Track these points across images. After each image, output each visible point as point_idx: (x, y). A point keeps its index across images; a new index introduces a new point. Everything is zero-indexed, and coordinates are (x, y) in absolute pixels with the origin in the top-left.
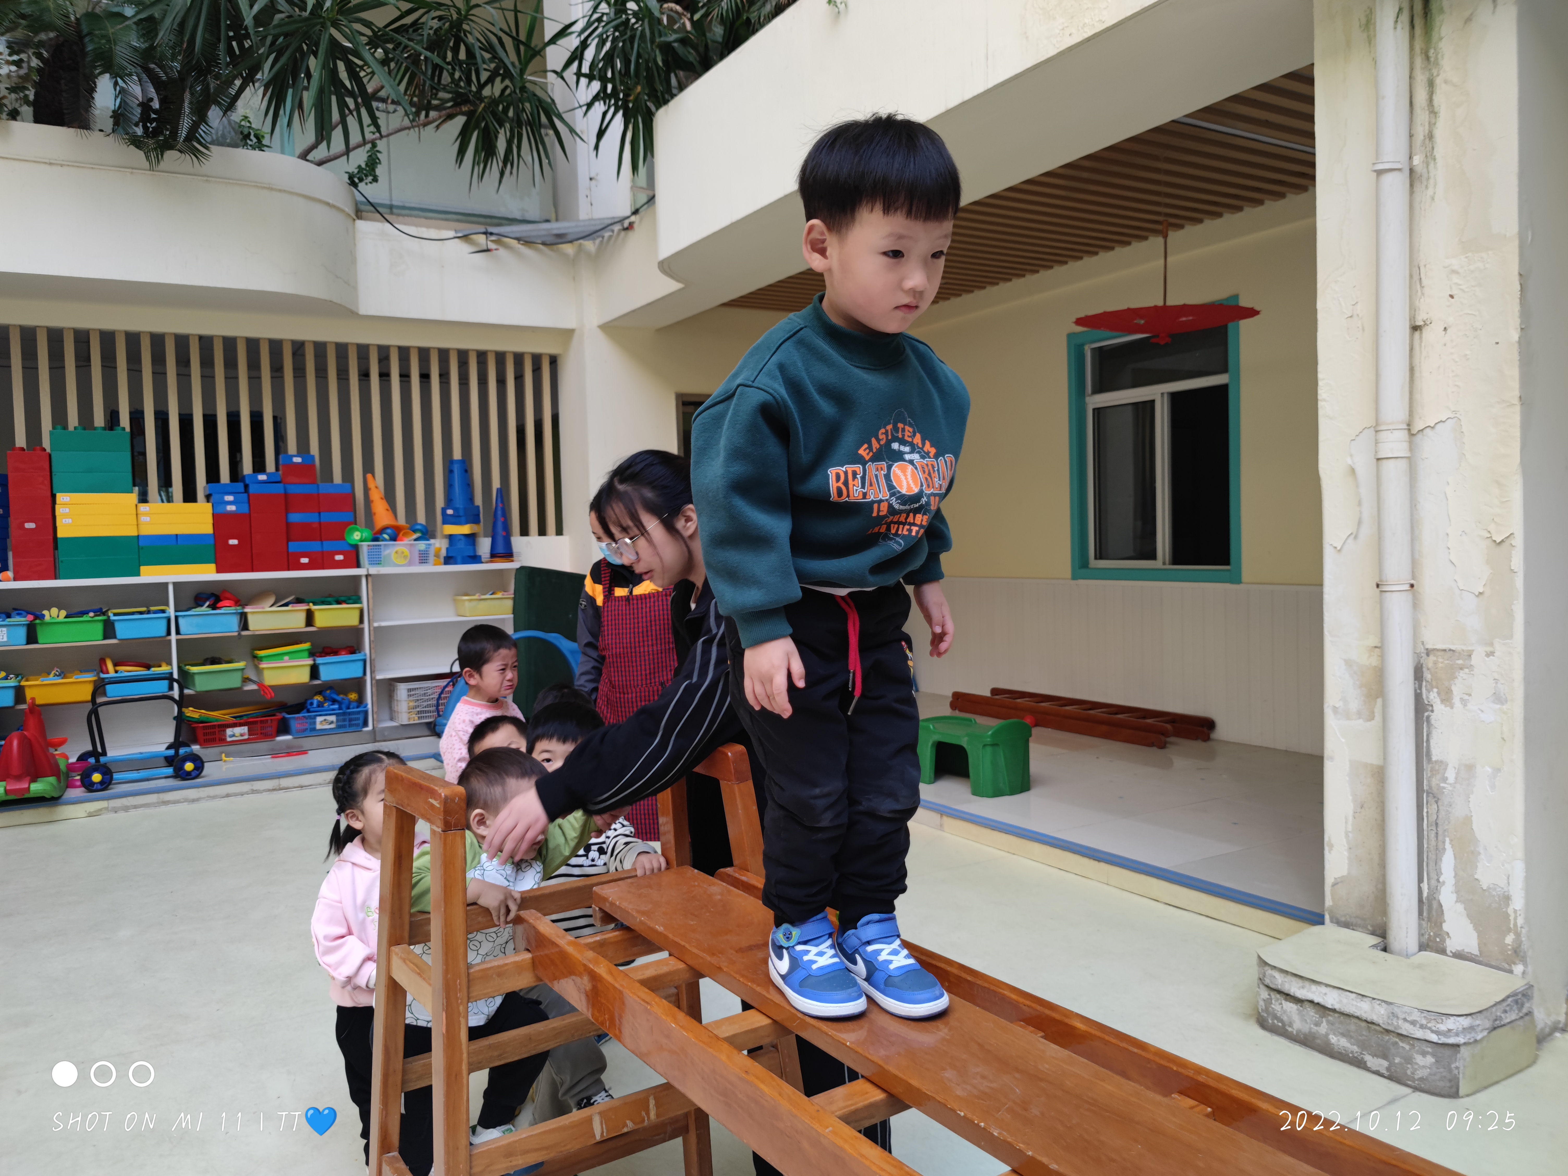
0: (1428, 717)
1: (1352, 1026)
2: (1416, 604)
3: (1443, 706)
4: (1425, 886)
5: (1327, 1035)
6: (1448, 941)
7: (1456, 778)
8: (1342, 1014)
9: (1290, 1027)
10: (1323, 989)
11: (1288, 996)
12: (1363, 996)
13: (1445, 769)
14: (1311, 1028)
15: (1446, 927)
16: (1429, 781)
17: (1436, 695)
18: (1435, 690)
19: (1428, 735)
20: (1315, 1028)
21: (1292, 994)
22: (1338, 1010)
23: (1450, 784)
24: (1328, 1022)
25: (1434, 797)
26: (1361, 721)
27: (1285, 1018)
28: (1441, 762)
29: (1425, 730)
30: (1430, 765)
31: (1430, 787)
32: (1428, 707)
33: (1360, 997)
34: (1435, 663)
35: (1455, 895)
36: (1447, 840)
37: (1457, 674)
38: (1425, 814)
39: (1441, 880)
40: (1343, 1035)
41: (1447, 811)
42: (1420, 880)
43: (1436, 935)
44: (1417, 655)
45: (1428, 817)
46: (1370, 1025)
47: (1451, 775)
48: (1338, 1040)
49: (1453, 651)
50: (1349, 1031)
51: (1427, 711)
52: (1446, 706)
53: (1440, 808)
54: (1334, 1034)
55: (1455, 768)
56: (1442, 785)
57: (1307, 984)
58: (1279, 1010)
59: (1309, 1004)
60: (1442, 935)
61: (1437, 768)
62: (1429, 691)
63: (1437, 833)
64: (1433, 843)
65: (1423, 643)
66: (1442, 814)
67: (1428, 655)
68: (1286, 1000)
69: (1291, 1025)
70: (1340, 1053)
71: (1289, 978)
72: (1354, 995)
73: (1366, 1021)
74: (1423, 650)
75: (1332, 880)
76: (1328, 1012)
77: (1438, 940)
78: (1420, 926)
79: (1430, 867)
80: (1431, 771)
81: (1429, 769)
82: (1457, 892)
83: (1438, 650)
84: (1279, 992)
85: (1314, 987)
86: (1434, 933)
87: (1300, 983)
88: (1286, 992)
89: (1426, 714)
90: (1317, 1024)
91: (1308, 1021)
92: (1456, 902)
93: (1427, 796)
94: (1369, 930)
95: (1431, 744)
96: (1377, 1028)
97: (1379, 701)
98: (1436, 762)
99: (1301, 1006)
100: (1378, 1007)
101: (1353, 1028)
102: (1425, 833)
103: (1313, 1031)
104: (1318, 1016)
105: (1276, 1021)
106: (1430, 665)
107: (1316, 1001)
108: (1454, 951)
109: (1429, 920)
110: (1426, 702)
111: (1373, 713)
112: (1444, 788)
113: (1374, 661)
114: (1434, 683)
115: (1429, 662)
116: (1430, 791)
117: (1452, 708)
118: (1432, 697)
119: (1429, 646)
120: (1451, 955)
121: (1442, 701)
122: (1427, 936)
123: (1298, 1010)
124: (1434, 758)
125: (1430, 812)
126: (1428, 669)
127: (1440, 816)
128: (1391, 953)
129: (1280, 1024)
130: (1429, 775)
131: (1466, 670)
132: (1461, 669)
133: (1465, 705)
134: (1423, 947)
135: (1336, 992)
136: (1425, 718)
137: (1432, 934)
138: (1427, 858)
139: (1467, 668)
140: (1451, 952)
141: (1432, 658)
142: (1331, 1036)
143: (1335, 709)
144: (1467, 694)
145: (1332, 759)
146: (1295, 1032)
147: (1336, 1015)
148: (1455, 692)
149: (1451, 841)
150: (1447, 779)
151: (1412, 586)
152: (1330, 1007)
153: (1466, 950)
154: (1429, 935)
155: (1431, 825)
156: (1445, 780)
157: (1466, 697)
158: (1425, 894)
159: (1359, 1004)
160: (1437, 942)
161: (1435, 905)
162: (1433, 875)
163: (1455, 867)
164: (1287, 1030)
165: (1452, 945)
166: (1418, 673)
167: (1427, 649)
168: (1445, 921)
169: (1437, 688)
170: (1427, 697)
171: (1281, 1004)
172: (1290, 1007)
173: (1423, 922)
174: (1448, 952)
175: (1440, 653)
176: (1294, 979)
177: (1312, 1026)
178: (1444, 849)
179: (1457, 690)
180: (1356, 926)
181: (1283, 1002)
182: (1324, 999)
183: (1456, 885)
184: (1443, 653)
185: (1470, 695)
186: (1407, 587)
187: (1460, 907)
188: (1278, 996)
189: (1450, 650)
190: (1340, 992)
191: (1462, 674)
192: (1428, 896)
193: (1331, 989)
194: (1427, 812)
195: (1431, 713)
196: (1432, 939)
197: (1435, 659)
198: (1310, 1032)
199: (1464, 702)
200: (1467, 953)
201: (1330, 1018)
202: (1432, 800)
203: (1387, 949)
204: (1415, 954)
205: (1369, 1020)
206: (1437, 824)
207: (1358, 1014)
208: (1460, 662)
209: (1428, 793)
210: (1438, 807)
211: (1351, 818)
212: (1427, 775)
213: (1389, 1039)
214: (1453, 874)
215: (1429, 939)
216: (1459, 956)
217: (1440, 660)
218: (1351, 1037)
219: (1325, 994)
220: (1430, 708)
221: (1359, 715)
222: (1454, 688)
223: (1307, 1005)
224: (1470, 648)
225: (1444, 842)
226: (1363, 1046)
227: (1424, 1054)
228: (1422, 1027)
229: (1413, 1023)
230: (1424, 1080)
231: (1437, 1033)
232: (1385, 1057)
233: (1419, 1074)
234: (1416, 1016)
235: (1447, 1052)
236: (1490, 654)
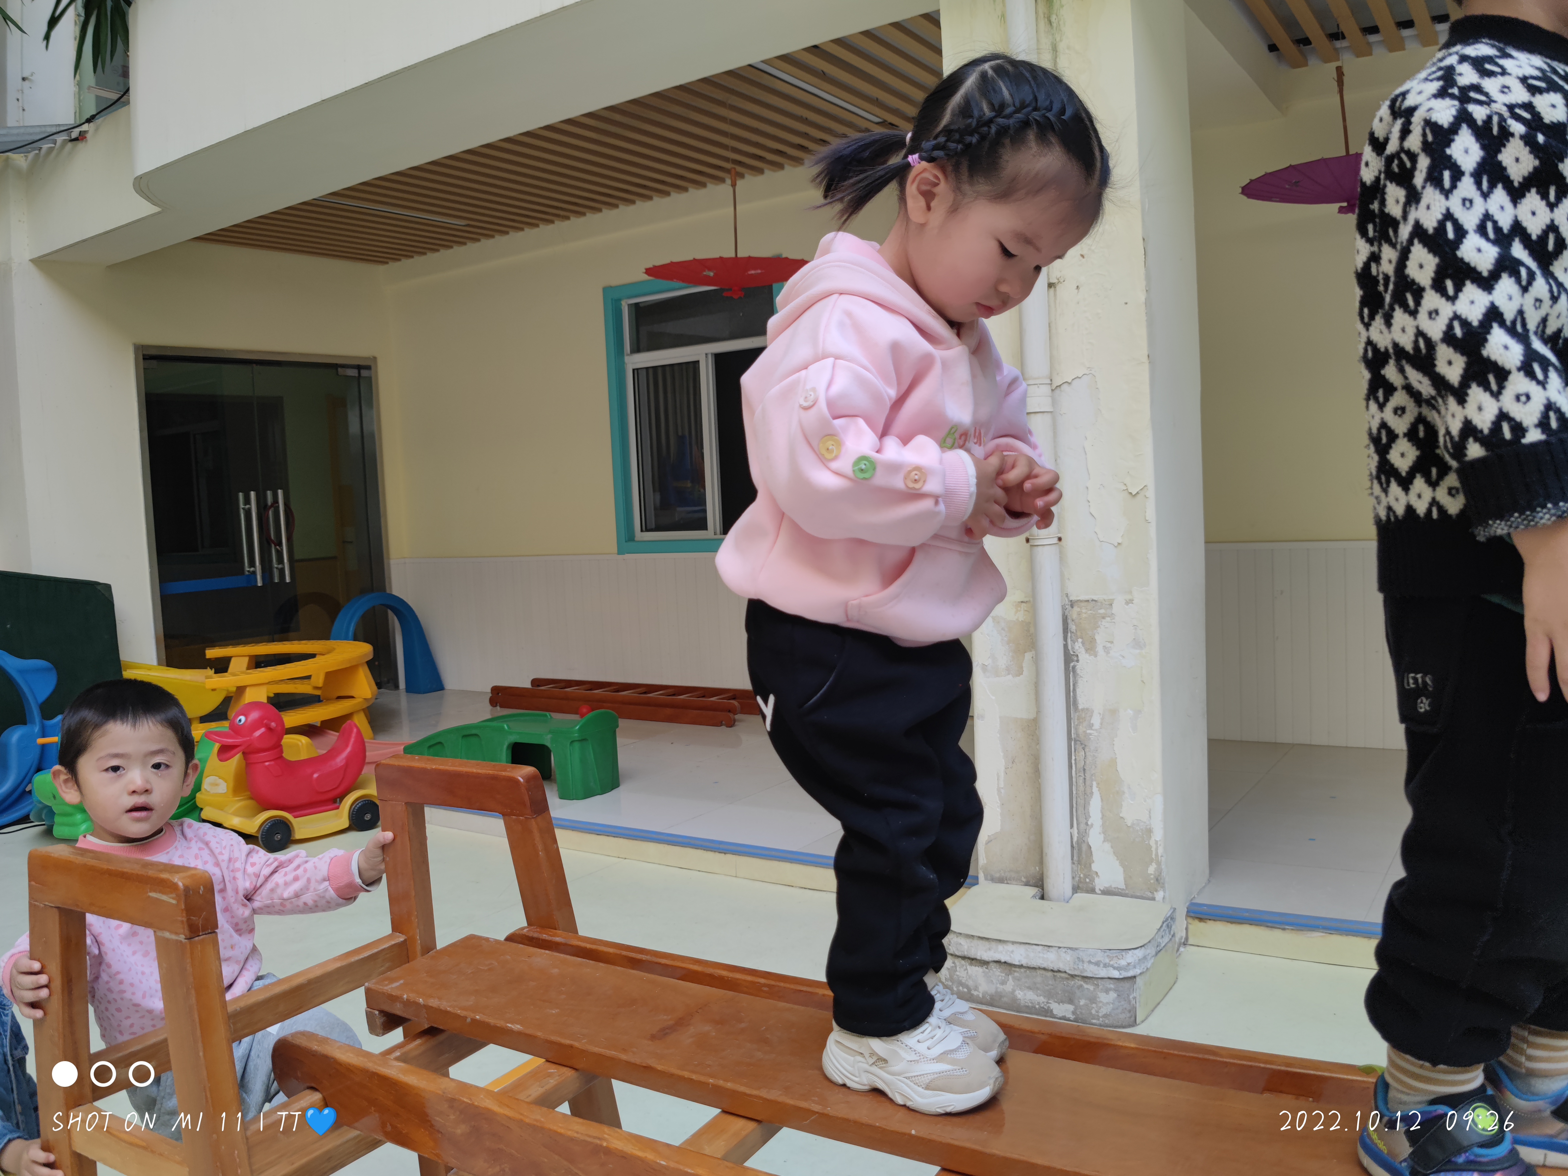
0: (1074, 667)
1: (1038, 977)
2: (1062, 558)
3: (1087, 656)
4: (1076, 831)
5: (1014, 991)
6: (1097, 880)
7: (1101, 724)
8: (1029, 968)
9: (975, 990)
10: (1010, 947)
11: (973, 960)
12: (1049, 946)
13: (1091, 716)
14: (997, 988)
15: (1094, 867)
16: (1076, 729)
17: (1081, 645)
18: (1080, 640)
19: (1074, 685)
20: (1001, 987)
21: (979, 958)
22: (1024, 965)
23: (1096, 730)
24: (1014, 979)
25: (1082, 744)
26: (1010, 677)
27: (970, 983)
28: (1087, 709)
29: (1071, 680)
30: (1077, 714)
31: (1078, 735)
32: (1073, 657)
33: (1046, 948)
34: (1079, 614)
35: (1102, 835)
36: (1094, 783)
37: (1100, 623)
38: (1073, 762)
39: (1089, 823)
40: (1029, 988)
41: (1094, 755)
42: (1072, 826)
43: (1086, 876)
44: (1064, 608)
45: (1076, 764)
46: (1055, 974)
47: (1096, 721)
48: (1025, 994)
49: (1095, 601)
50: (1035, 983)
51: (1073, 661)
52: (1090, 655)
53: (1087, 754)
54: (1021, 989)
55: (1100, 714)
56: (1088, 731)
57: (993, 944)
58: (965, 976)
59: (995, 964)
60: (1091, 875)
61: (1083, 715)
62: (1074, 642)
63: (1085, 779)
64: (1081, 788)
65: (1067, 595)
66: (1089, 760)
67: (1072, 606)
68: (971, 964)
69: (976, 989)
70: (1027, 1007)
71: (976, 942)
72: (1040, 947)
73: (1052, 971)
74: (1067, 602)
75: (986, 838)
76: (1013, 969)
77: (1088, 880)
78: (1072, 868)
79: (1079, 812)
80: (1078, 720)
81: (1076, 718)
82: (1104, 832)
83: (1081, 601)
84: (964, 958)
85: (1001, 947)
86: (1084, 875)
87: (986, 944)
88: (972, 957)
89: (1072, 664)
90: (1003, 983)
91: (994, 981)
92: (1104, 841)
93: (1075, 744)
94: (1022, 881)
95: (1078, 693)
96: (1063, 975)
97: (1028, 656)
98: (1083, 710)
99: (987, 968)
100: (1064, 954)
101: (1039, 979)
102: (1074, 780)
103: (999, 990)
104: (1004, 975)
105: (961, 988)
106: (1075, 616)
107: (1003, 961)
108: (1102, 889)
109: (1079, 862)
110: (1072, 653)
111: (1022, 667)
112: (1090, 734)
113: (1021, 616)
114: (1079, 634)
115: (1074, 613)
116: (1077, 739)
117: (1096, 656)
118: (1078, 647)
119: (1073, 598)
120: (1100, 892)
121: (1087, 650)
122: (1077, 879)
123: (984, 972)
124: (1080, 707)
125: (1078, 759)
126: (1073, 621)
127: (1088, 762)
128: (1050, 900)
129: (965, 990)
130: (1076, 723)
131: (1108, 619)
132: (1103, 618)
133: (1108, 653)
134: (1076, 889)
135: (1023, 947)
136: (1071, 668)
137: (1082, 876)
138: (1076, 804)
139: (1109, 617)
140: (1100, 890)
141: (1076, 609)
142: (1017, 992)
143: (984, 667)
144: (1109, 642)
145: (982, 717)
146: (981, 996)
147: (1022, 970)
148: (1098, 641)
149: (1098, 784)
150: (1093, 725)
151: (1060, 539)
152: (1017, 963)
153: (1113, 886)
154: (1080, 877)
155: (1079, 772)
156: (1091, 726)
157: (1109, 645)
158: (1075, 839)
159: (1045, 956)
160: (1086, 882)
161: (1084, 847)
162: (1082, 820)
163: (1102, 808)
164: (972, 995)
165: (1100, 883)
166: (1063, 626)
167: (1071, 601)
168: (1093, 862)
169: (1082, 638)
170: (1073, 648)
171: (966, 969)
172: (976, 971)
173: (1074, 866)
174: (1097, 891)
175: (1083, 604)
176: (981, 942)
177: (998, 985)
178: (1092, 793)
179: (1100, 639)
180: (1010, 880)
181: (968, 967)
182: (1011, 957)
183: (1103, 825)
184: (1086, 603)
185: (1112, 642)
186: (1055, 541)
187: (1107, 846)
188: (963, 962)
189: (1093, 600)
190: (1027, 946)
191: (1104, 623)
192: (1078, 841)
193: (1018, 945)
194: (1075, 759)
195: (1076, 663)
196: (1082, 880)
197: (1079, 609)
198: (996, 992)
199: (1107, 650)
200: (1115, 888)
201: (1016, 974)
202: (1079, 747)
203: (1045, 897)
204: (1071, 898)
205: (1056, 969)
206: (1084, 770)
207: (1045, 965)
208: (1102, 611)
209: (1075, 741)
210: (1085, 753)
211: (1002, 774)
212: (1074, 723)
213: (1075, 984)
214: (1100, 816)
215: (1080, 881)
216: (1107, 892)
217: (1084, 611)
218: (1038, 989)
219: (1012, 952)
220: (1076, 659)
221: (1008, 670)
222: (1097, 637)
223: (993, 965)
224: (1111, 597)
225: (1091, 787)
226: (1050, 995)
227: (1107, 991)
228: (1106, 966)
229: (1097, 964)
230: (1106, 1016)
231: (1118, 969)
232: (1071, 1001)
233: (1104, 1011)
234: (1100, 956)
235: (1127, 985)
236: (1129, 602)
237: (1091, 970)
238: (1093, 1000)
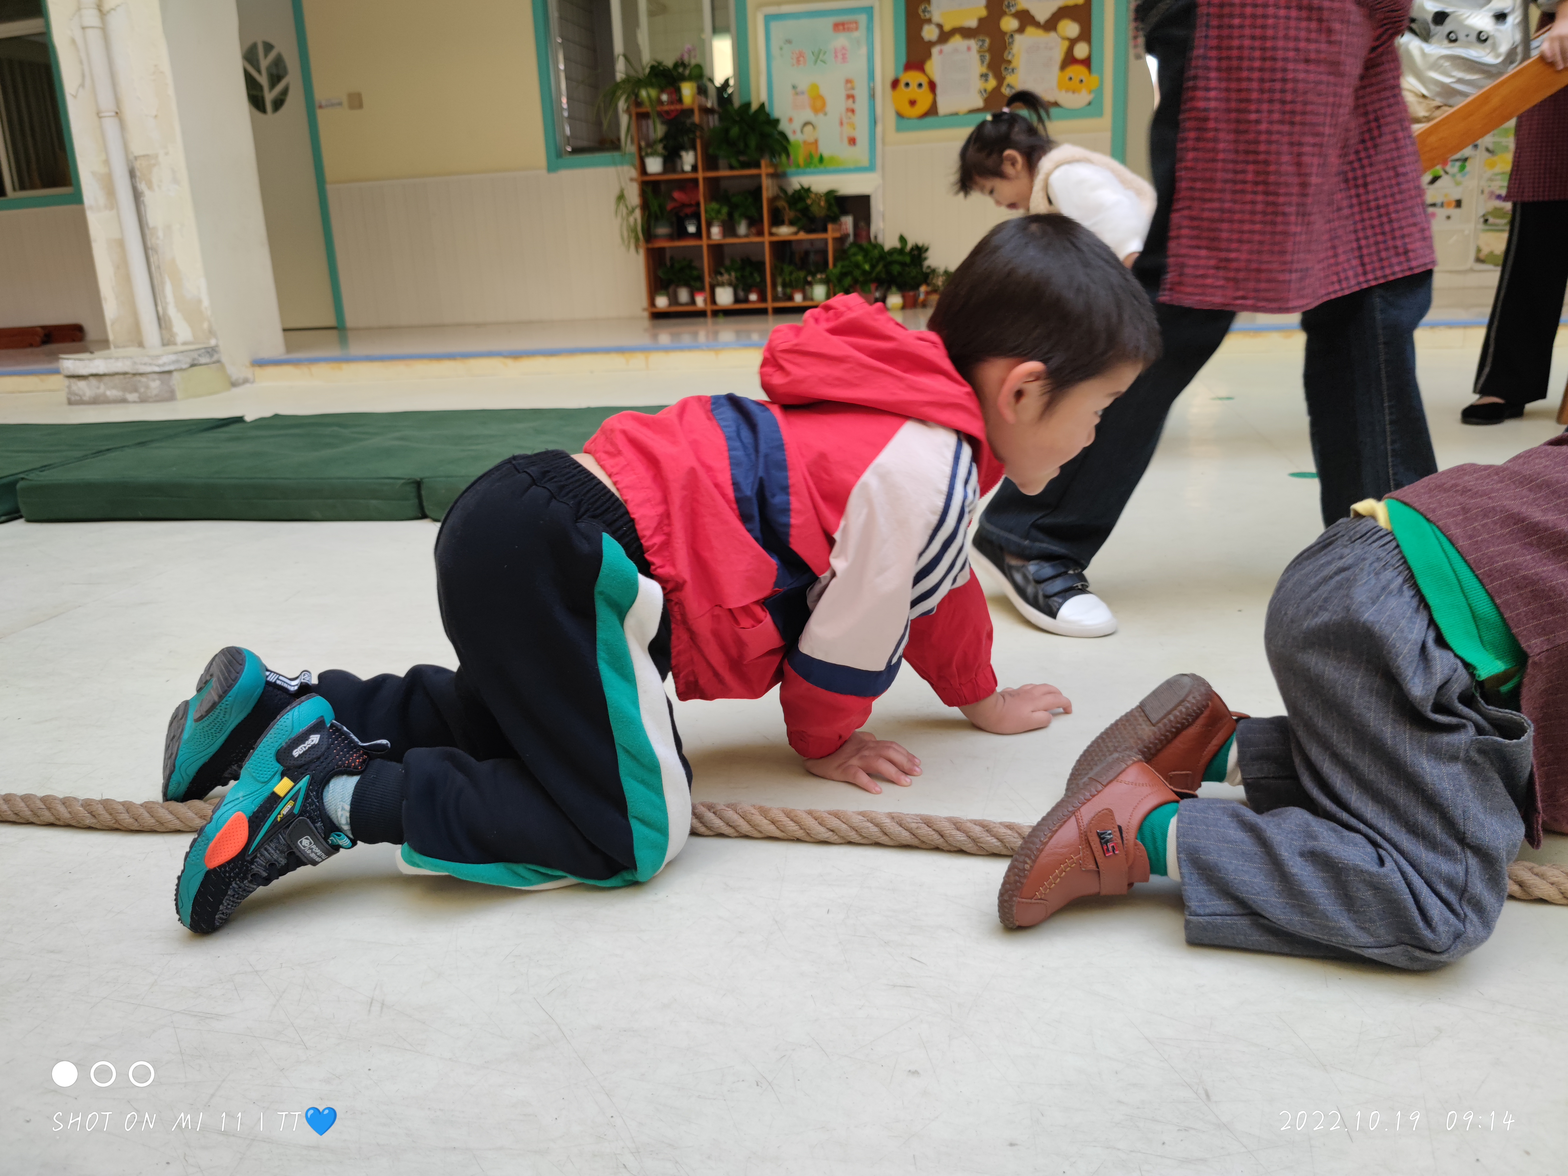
0: (142, 200)
1: (117, 380)
2: (122, 126)
3: (148, 192)
4: (160, 309)
5: (105, 391)
6: (176, 338)
7: (164, 236)
8: (110, 375)
9: (84, 396)
11: (79, 377)
12: (118, 358)
13: (157, 232)
14: (94, 391)
15: (174, 329)
16: (149, 241)
17: (143, 184)
18: (142, 182)
19: (144, 213)
20: (98, 390)
21: (81, 374)
23: (162, 240)
24: (104, 383)
25: (154, 251)
26: (107, 212)
27: (81, 393)
28: (154, 228)
29: (142, 209)
30: (148, 232)
31: (150, 245)
32: (141, 193)
34: (140, 165)
35: (175, 308)
36: (166, 275)
37: (153, 170)
38: (151, 263)
39: (167, 303)
40: (113, 388)
41: (162, 257)
42: (156, 305)
44: (129, 159)
45: (153, 264)
46: (125, 375)
47: (160, 234)
48: (111, 392)
49: (149, 155)
50: (116, 385)
51: (141, 196)
52: (151, 191)
53: (158, 257)
54: (108, 389)
55: (162, 229)
56: (156, 242)
57: (87, 362)
58: (77, 388)
60: (171, 335)
61: (152, 232)
62: (139, 183)
63: (159, 273)
64: (158, 279)
65: (130, 152)
66: (160, 260)
67: (135, 159)
68: (79, 380)
70: (114, 400)
74: (132, 157)
76: (103, 378)
78: (160, 332)
79: (160, 295)
80: (149, 235)
82: (177, 307)
83: (139, 156)
84: (74, 376)
88: (77, 374)
89: (140, 198)
90: (98, 388)
91: (92, 387)
92: (178, 313)
93: (150, 252)
94: (133, 344)
95: (146, 218)
96: (129, 375)
98: (151, 229)
99: (87, 379)
100: (126, 362)
102: (153, 274)
103: (97, 393)
104: (97, 382)
105: (76, 397)
107: (94, 372)
108: (180, 342)
109: (164, 327)
110: (139, 190)
111: (112, 205)
112: (158, 244)
113: (105, 170)
114: (141, 177)
115: (137, 165)
116: (151, 248)
117: (154, 192)
118: (142, 186)
119: (136, 154)
121: (148, 188)
123: (85, 381)
124: (150, 227)
125: (154, 261)
126: (136, 169)
127: (159, 262)
128: (146, 350)
129: (79, 398)
130: (148, 237)
131: (157, 167)
132: (154, 166)
133: (161, 189)
134: (164, 344)
136: (140, 201)
137: (167, 335)
138: (157, 291)
139: (157, 165)
141: (137, 162)
142: (107, 392)
143: (91, 207)
144: (160, 181)
145: (95, 240)
146: (88, 399)
147: (108, 377)
149: (168, 275)
150: (159, 237)
151: (117, 113)
152: (103, 373)
153: (186, 341)
154: (166, 337)
155: (155, 269)
156: (157, 238)
157: (160, 183)
158: (160, 314)
160: (170, 339)
161: (167, 319)
162: (162, 299)
163: (173, 291)
164: (83, 400)
165: (178, 340)
166: (132, 174)
167: (134, 156)
168: (173, 325)
169: (143, 180)
170: (139, 187)
171: (77, 384)
172: (82, 384)
173: (161, 329)
174: (178, 343)
175: (141, 158)
176: (79, 362)
178: (165, 282)
179: (155, 180)
180: (127, 344)
183: (176, 302)
184: (143, 157)
185: (162, 182)
186: (113, 114)
187: (180, 316)
188: (74, 380)
189: (147, 155)
191: (155, 170)
192: (162, 315)
194: (152, 261)
197: (139, 162)
199: (160, 187)
200: (188, 341)
201: (104, 380)
202: (153, 253)
205: (124, 372)
206: (158, 267)
207: (119, 372)
208: (153, 162)
209: (150, 250)
210: (156, 256)
211: (113, 277)
214: (173, 296)
215: (165, 340)
216: (184, 343)
217: (142, 162)
218: (118, 387)
219: (99, 365)
220: (143, 195)
221: (106, 207)
222: (153, 179)
223: (90, 377)
224: (156, 153)
225: (164, 278)
226: (124, 389)
227: (154, 380)
228: (150, 364)
229: (145, 364)
230: (156, 396)
231: (159, 366)
232: (135, 390)
233: (155, 392)
234: (146, 360)
235: (166, 376)
236: (167, 154)
237: (143, 369)
238: (147, 387)
